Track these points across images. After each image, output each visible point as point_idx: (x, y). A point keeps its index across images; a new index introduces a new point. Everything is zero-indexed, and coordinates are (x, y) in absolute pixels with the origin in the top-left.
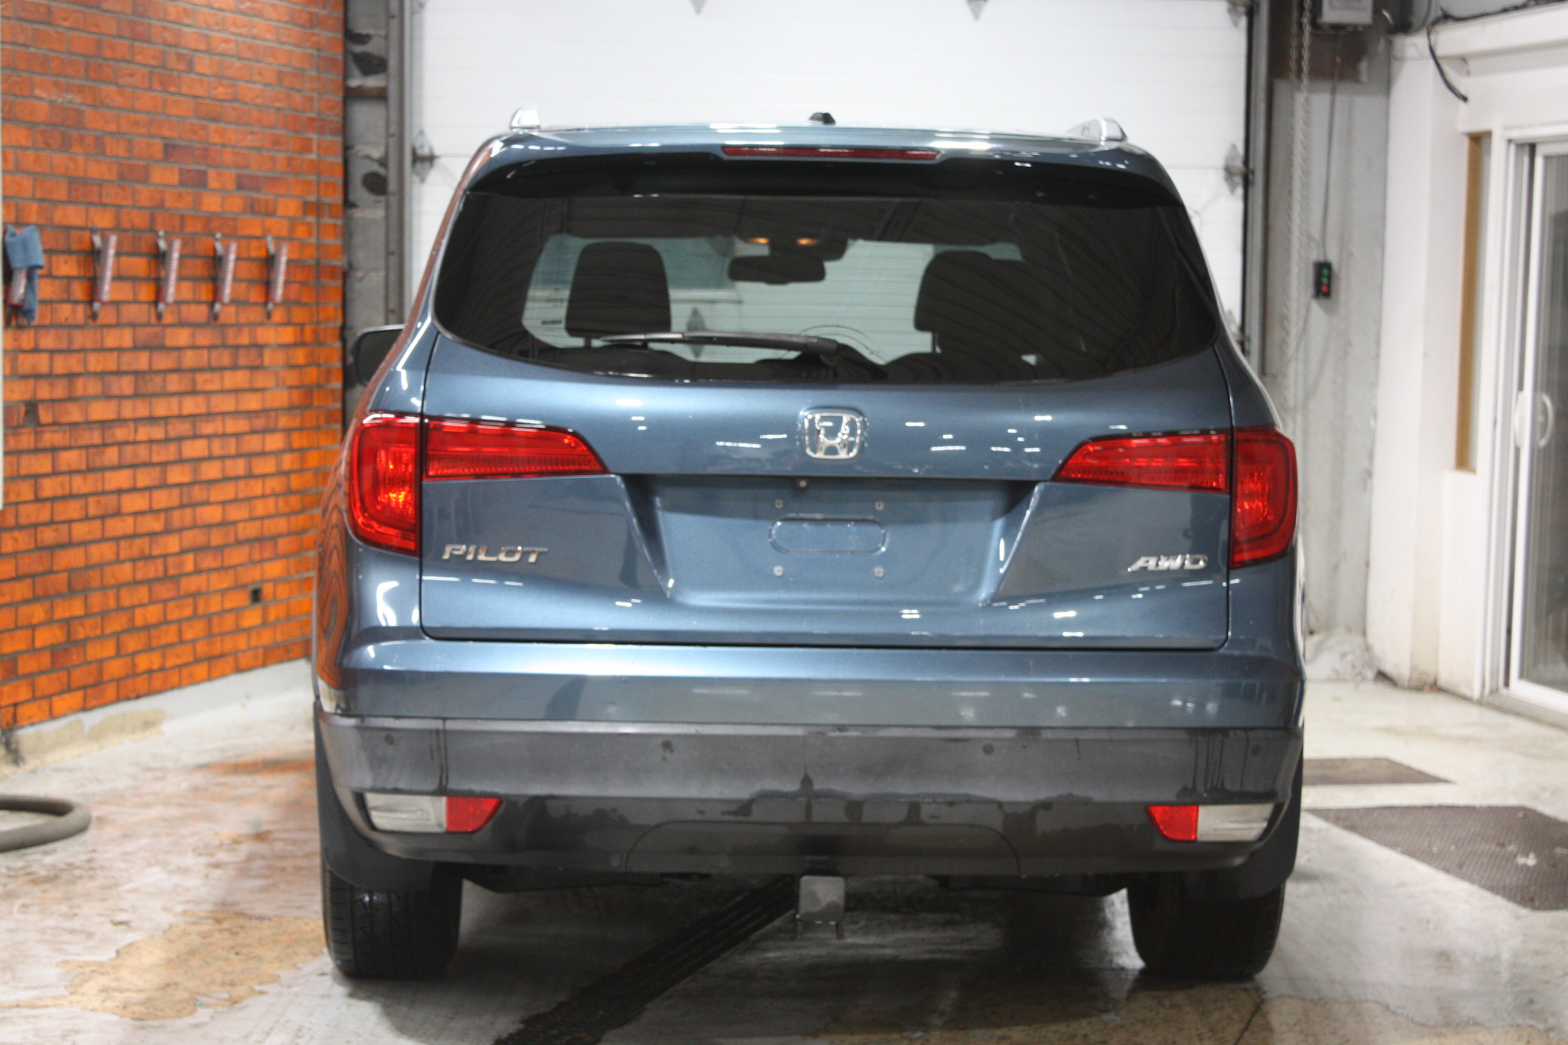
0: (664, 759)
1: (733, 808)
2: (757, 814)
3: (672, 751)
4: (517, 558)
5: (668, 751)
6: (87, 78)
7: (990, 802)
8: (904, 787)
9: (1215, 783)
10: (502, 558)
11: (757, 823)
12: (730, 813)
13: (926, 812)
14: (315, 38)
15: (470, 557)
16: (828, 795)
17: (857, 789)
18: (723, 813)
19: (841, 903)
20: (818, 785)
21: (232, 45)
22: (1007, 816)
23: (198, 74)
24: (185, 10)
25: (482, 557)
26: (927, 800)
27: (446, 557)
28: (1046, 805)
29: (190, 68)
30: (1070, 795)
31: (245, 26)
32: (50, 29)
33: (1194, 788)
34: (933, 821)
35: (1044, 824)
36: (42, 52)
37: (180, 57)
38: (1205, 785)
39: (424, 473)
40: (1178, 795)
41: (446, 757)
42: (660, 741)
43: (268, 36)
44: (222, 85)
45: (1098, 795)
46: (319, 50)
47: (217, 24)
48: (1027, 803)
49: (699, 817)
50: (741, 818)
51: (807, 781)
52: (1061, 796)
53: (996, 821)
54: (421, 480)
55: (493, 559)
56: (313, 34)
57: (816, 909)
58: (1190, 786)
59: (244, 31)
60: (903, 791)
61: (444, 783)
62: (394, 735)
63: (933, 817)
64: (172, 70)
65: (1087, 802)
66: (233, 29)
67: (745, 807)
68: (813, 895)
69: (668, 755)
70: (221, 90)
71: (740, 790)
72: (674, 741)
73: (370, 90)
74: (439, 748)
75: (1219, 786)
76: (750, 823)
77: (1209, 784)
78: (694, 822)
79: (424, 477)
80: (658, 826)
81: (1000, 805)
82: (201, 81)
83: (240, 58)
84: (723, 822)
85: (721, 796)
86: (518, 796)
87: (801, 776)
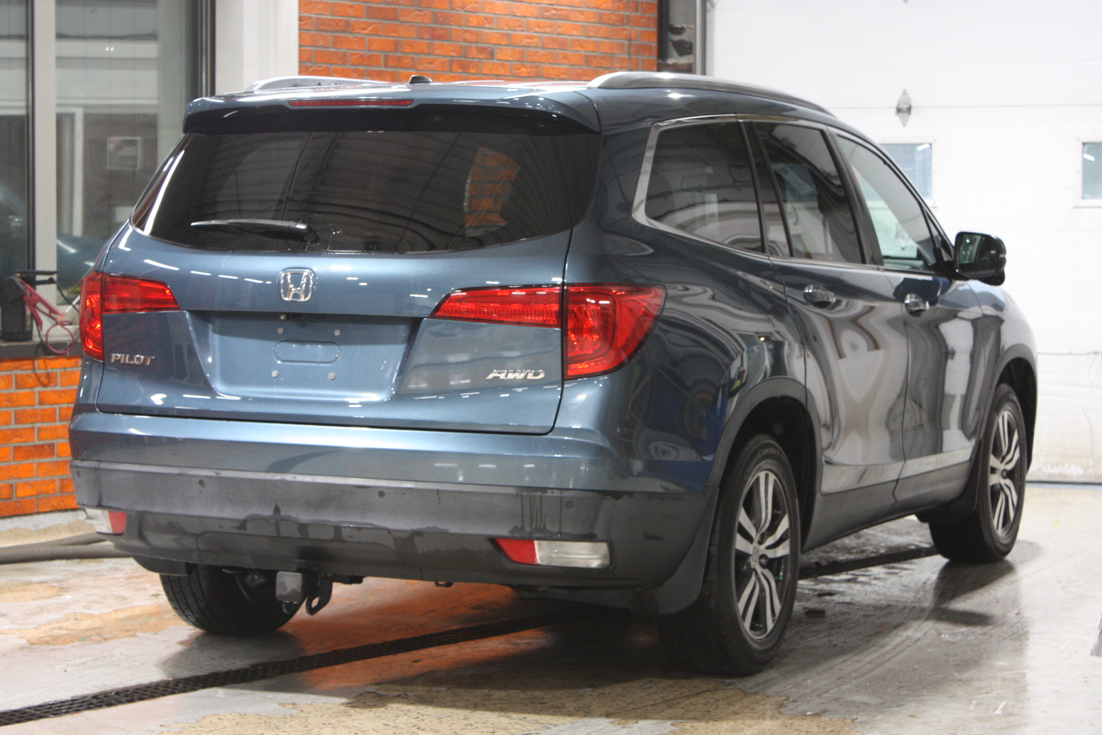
0: (201, 491)
1: (237, 524)
2: (250, 529)
3: (204, 487)
4: (141, 362)
5: (202, 486)
6: (386, 66)
7: (384, 529)
8: (331, 517)
9: (538, 526)
10: (136, 362)
12: (235, 527)
13: (345, 534)
14: (625, 32)
15: (122, 362)
16: (288, 519)
17: (305, 517)
18: (232, 528)
19: (299, 590)
20: (283, 513)
21: (536, 40)
22: (395, 539)
23: (498, 60)
24: (486, 18)
25: (127, 362)
26: (346, 526)
27: (113, 361)
28: (419, 533)
29: (491, 55)
30: (435, 527)
31: (550, 27)
32: (350, 36)
33: (523, 528)
34: (350, 540)
35: (421, 546)
36: (342, 50)
37: (481, 50)
38: (531, 526)
40: (510, 532)
41: (100, 486)
42: (197, 480)
43: (574, 32)
44: (525, 67)
45: (454, 528)
46: (630, 40)
47: (520, 26)
48: (407, 531)
49: (220, 530)
50: (241, 531)
51: (277, 510)
52: (428, 528)
53: (388, 541)
55: (132, 362)
56: (624, 30)
57: (285, 593)
58: (519, 526)
59: (548, 30)
60: (329, 519)
63: (350, 537)
64: (473, 58)
65: (445, 533)
66: (537, 29)
67: (243, 524)
68: (283, 583)
69: (202, 489)
70: (524, 70)
71: (240, 514)
72: (205, 480)
73: (682, 66)
74: (97, 480)
75: (542, 527)
76: (247, 535)
77: (534, 527)
78: (219, 532)
79: (103, 311)
80: (200, 534)
81: (389, 531)
82: (502, 64)
83: (544, 48)
84: (233, 534)
85: (230, 517)
87: (274, 507)
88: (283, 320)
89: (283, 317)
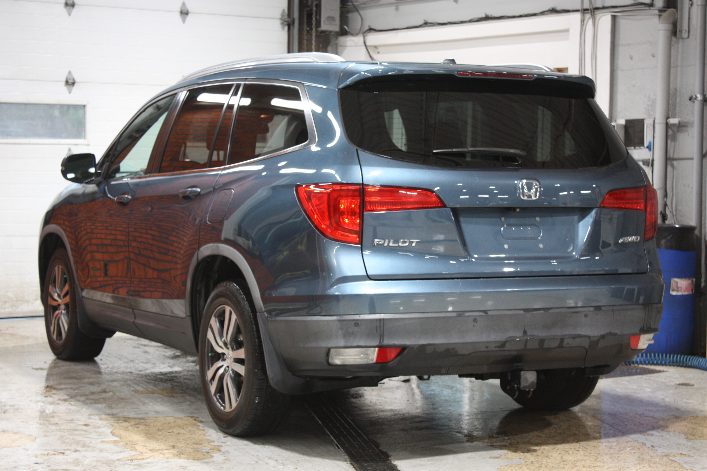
0: (474, 326)
1: (499, 344)
2: (507, 347)
3: (477, 323)
4: (407, 244)
5: (475, 323)
7: (587, 336)
8: (558, 332)
10: (400, 244)
11: (507, 350)
12: (498, 347)
13: (566, 342)
15: (386, 244)
16: (533, 337)
17: (541, 334)
18: (495, 347)
19: (535, 382)
20: (528, 334)
22: (591, 342)
25: (391, 244)
26: (566, 337)
27: (375, 244)
28: (603, 337)
30: (610, 332)
33: (644, 328)
34: (568, 346)
38: (646, 326)
39: (364, 209)
40: (639, 330)
41: (383, 330)
42: (472, 318)
45: (619, 332)
48: (598, 336)
49: (486, 349)
50: (501, 349)
51: (525, 332)
52: (607, 333)
53: (586, 344)
54: (363, 212)
55: (397, 245)
57: (527, 384)
60: (558, 334)
61: (382, 342)
62: (359, 322)
63: (568, 344)
65: (615, 335)
67: (503, 344)
68: (526, 379)
69: (475, 324)
71: (502, 337)
72: (478, 318)
74: (380, 327)
75: (650, 326)
76: (504, 351)
78: (484, 351)
79: (364, 211)
80: (469, 354)
81: (589, 337)
84: (494, 351)
85: (495, 340)
86: (415, 345)
87: (523, 330)
88: (519, 212)
89: (518, 210)
